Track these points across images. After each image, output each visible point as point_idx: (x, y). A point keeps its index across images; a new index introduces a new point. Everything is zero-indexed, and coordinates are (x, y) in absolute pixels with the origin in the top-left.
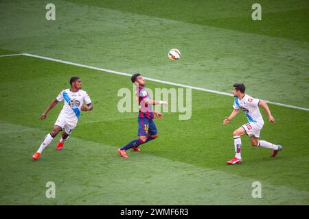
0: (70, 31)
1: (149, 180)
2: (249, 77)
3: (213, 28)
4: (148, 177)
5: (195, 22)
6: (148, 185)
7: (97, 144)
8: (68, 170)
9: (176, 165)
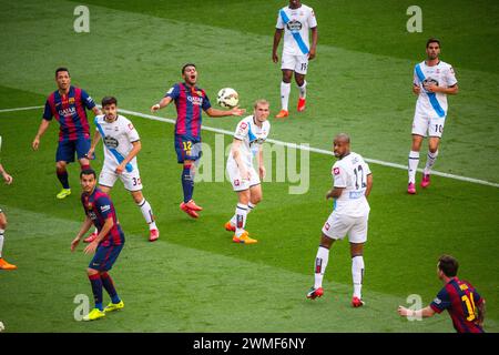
0: (156, 64)
1: (289, 312)
2: (453, 140)
3: (393, 59)
4: (288, 308)
5: (362, 48)
6: (286, 321)
7: (203, 253)
8: (154, 296)
9: (333, 288)
